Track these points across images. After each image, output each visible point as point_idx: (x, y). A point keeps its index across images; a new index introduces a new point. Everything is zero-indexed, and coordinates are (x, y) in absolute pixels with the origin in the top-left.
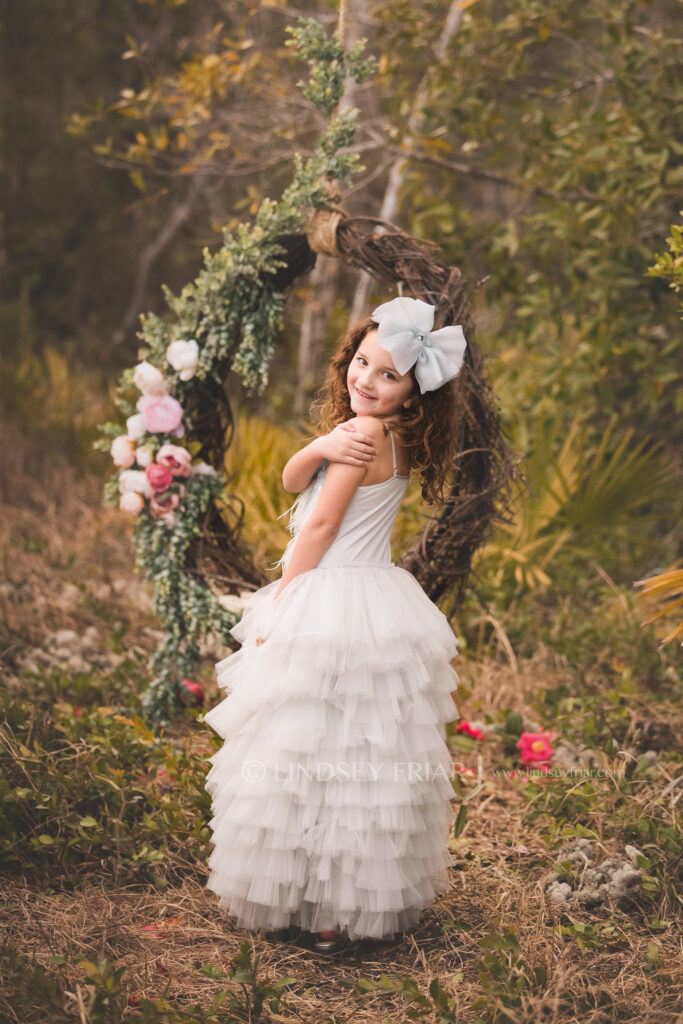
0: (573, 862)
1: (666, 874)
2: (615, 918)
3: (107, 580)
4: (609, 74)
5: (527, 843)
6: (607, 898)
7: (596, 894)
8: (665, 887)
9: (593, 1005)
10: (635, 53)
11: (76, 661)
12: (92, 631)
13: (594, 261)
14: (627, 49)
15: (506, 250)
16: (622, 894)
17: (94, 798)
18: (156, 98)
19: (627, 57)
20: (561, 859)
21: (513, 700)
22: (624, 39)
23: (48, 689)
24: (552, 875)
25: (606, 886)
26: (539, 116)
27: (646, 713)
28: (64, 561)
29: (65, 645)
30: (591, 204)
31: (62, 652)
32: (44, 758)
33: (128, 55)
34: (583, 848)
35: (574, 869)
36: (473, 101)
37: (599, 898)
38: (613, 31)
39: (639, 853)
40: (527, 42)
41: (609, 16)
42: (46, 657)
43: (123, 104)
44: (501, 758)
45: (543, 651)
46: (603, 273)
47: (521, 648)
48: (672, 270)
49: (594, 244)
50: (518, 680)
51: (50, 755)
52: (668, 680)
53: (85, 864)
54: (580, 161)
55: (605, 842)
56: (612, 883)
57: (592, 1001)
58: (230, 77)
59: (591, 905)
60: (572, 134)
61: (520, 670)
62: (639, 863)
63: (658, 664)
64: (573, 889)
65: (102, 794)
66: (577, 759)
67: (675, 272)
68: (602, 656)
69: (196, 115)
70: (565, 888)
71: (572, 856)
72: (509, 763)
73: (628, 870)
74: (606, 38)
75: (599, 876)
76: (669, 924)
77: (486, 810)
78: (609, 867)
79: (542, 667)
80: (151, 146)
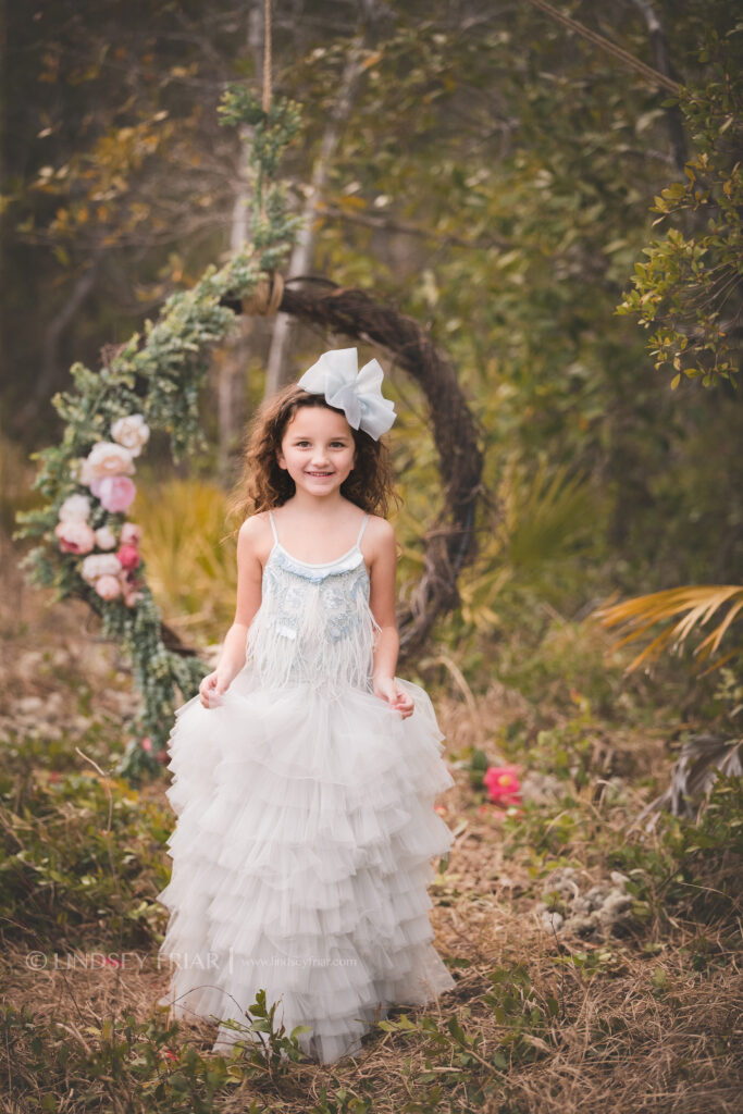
0: (560, 892)
1: (655, 898)
2: (609, 944)
3: (65, 647)
4: (515, 122)
5: (510, 875)
6: (599, 925)
7: (587, 922)
8: (656, 910)
9: (607, 1032)
10: (541, 99)
11: (44, 727)
12: (56, 698)
13: (513, 305)
14: (533, 96)
15: (425, 301)
16: (613, 920)
17: (86, 861)
18: (75, 174)
19: (533, 104)
20: (547, 889)
21: (473, 738)
22: (528, 87)
23: (22, 757)
24: (541, 906)
25: (597, 914)
26: (449, 167)
27: (607, 742)
28: (16, 630)
29: (32, 712)
30: (505, 249)
31: (30, 720)
32: (35, 825)
33: (45, 133)
34: (569, 877)
35: (562, 898)
36: (383, 156)
37: (591, 925)
38: (518, 79)
39: (626, 879)
40: (435, 94)
41: (511, 63)
42: (14, 725)
43: (42, 182)
44: (469, 795)
45: (497, 689)
46: (524, 317)
47: (476, 685)
48: (641, 307)
49: (511, 288)
50: (475, 717)
51: (40, 821)
52: (623, 708)
53: (83, 926)
54: (494, 209)
55: (591, 870)
56: (603, 910)
57: (606, 1029)
58: (145, 149)
59: (585, 933)
60: (483, 183)
61: (478, 706)
62: (627, 889)
63: (610, 692)
64: (565, 918)
65: (94, 856)
66: (544, 791)
67: (643, 309)
68: (554, 688)
69: (113, 188)
70: (557, 918)
71: (558, 886)
72: (477, 798)
73: (616, 897)
74: (511, 87)
75: (587, 904)
76: (663, 946)
77: (463, 847)
78: (596, 894)
79: (498, 704)
80: (72, 221)
